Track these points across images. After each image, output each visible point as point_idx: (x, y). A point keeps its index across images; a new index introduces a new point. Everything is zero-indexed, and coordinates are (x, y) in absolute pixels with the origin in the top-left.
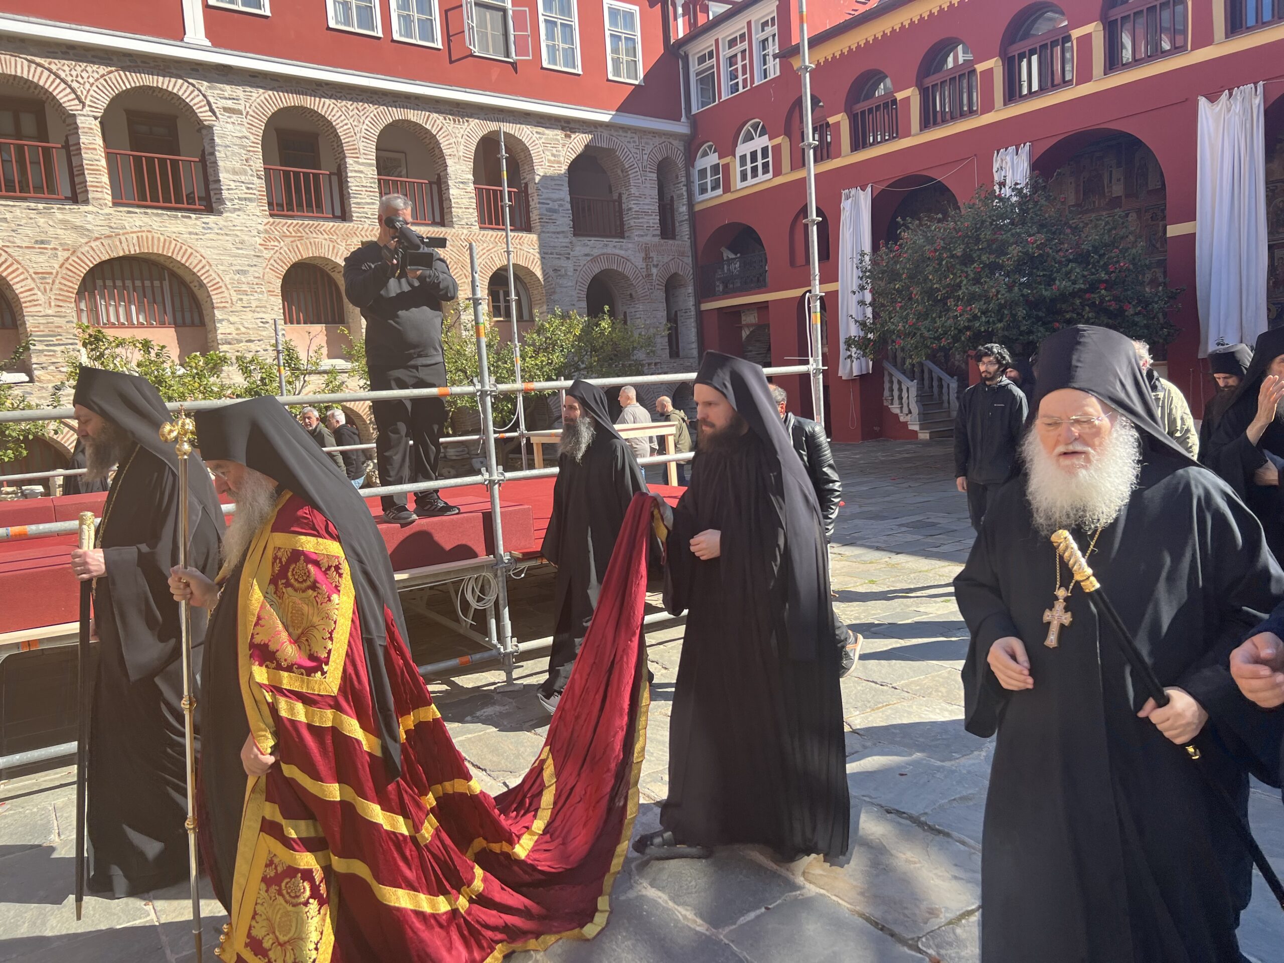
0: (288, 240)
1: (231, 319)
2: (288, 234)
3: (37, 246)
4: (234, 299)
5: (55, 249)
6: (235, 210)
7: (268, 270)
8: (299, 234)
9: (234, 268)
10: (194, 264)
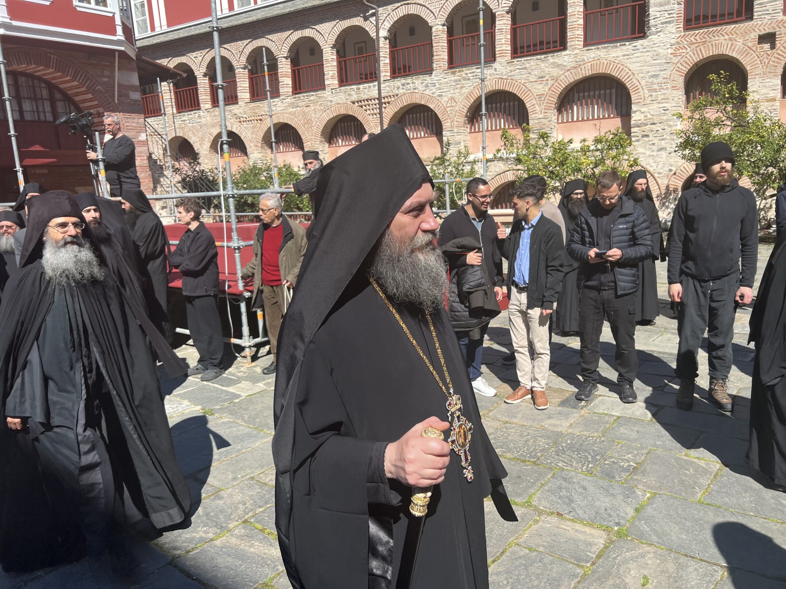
0: (693, 46)
1: (642, 110)
2: (695, 41)
3: (539, 80)
4: (646, 96)
5: (547, 80)
6: (657, 32)
7: (674, 71)
8: (704, 40)
9: (649, 74)
10: (623, 76)
